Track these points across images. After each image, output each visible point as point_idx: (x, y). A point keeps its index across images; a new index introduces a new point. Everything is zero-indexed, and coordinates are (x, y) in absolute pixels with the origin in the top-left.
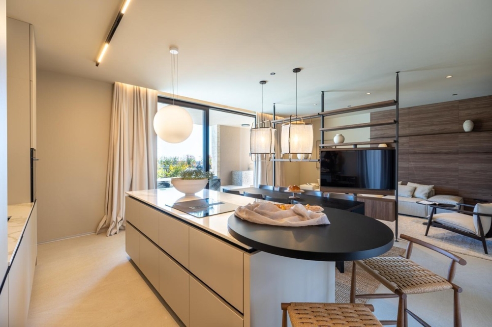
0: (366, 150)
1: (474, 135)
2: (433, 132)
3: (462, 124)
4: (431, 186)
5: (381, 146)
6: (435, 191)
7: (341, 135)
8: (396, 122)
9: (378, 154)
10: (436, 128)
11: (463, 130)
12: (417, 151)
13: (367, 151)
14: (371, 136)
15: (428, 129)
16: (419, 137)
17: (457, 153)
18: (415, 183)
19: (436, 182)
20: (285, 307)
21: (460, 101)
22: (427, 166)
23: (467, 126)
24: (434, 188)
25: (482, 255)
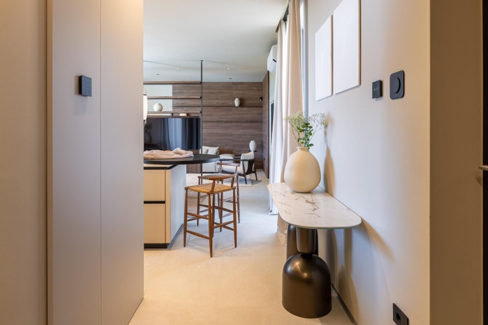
0: (167, 118)
1: (240, 109)
2: (218, 105)
3: (234, 101)
4: (217, 148)
5: (181, 115)
6: (220, 151)
7: (160, 104)
8: (201, 98)
9: (179, 122)
10: (220, 102)
11: (234, 105)
12: (208, 120)
13: (169, 119)
14: (173, 104)
15: (215, 102)
16: (209, 108)
17: (231, 122)
18: (207, 146)
19: (220, 145)
20: (187, 189)
21: (233, 83)
22: (214, 132)
23: (237, 102)
24: (219, 149)
25: (245, 185)
